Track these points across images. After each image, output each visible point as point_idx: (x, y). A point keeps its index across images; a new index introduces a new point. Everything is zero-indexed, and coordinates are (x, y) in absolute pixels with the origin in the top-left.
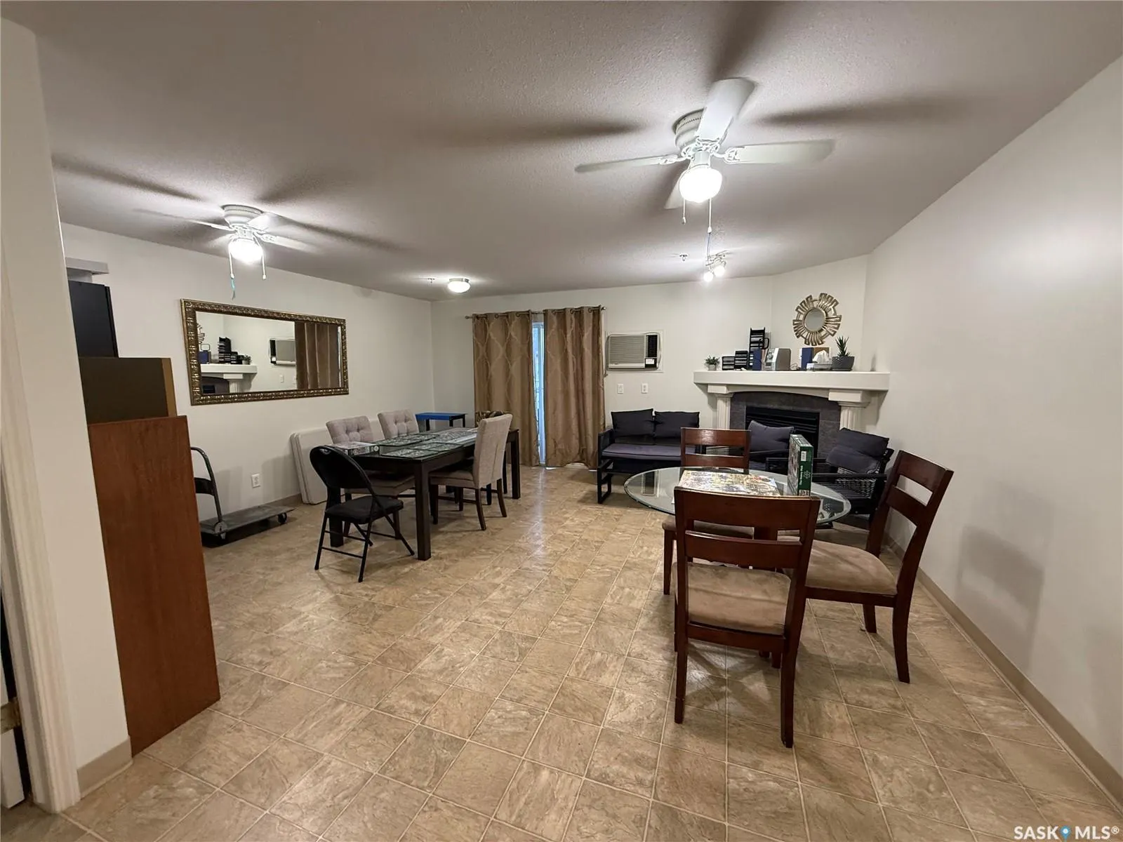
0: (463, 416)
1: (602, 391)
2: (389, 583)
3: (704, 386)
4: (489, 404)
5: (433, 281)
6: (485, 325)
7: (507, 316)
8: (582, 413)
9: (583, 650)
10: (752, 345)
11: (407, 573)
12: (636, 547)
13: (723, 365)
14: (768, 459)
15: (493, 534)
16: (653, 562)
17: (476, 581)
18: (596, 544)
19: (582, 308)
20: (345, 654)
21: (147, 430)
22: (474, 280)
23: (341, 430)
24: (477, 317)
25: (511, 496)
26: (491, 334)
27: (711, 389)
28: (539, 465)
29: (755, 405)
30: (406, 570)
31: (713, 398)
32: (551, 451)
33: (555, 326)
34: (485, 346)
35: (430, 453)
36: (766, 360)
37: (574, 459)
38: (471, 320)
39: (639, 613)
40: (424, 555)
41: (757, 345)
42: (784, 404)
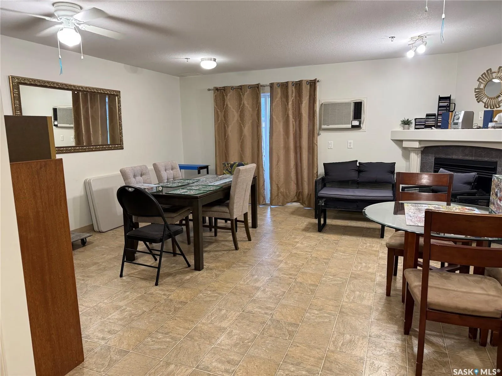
0: (206, 167)
1: (316, 147)
2: (178, 287)
3: (399, 142)
4: (226, 157)
5: (189, 60)
6: (223, 96)
7: (241, 89)
8: (299, 164)
9: (335, 333)
10: (440, 109)
11: (189, 279)
12: (356, 263)
13: (416, 125)
14: (458, 197)
15: (244, 252)
16: (372, 274)
17: (242, 285)
18: (325, 261)
19: (302, 80)
20: (162, 333)
21: (41, 168)
22: (221, 59)
23: (131, 176)
24: (217, 89)
25: (251, 226)
26: (229, 103)
27: (405, 144)
28: (265, 204)
29: (443, 156)
30: (188, 277)
31: (406, 152)
32: (275, 193)
33: (279, 95)
34: (223, 113)
35: (202, 192)
36: (453, 120)
37: (292, 200)
38: (213, 92)
39: (371, 308)
40: (198, 267)
41: (445, 108)
42: (467, 155)
